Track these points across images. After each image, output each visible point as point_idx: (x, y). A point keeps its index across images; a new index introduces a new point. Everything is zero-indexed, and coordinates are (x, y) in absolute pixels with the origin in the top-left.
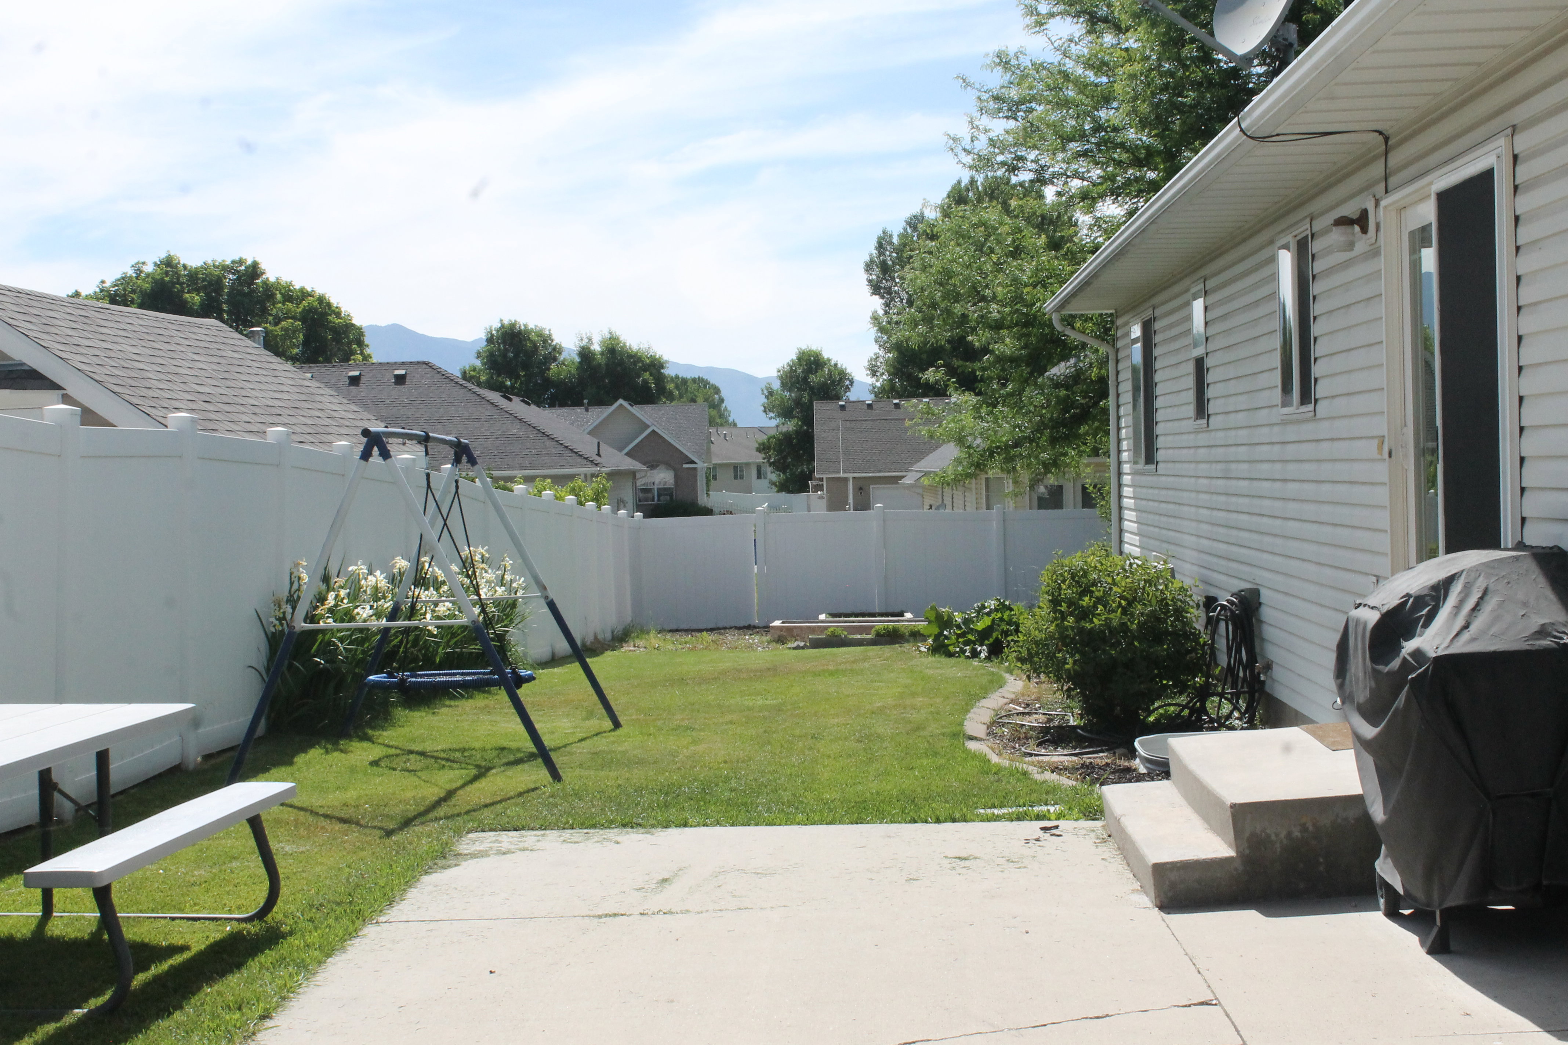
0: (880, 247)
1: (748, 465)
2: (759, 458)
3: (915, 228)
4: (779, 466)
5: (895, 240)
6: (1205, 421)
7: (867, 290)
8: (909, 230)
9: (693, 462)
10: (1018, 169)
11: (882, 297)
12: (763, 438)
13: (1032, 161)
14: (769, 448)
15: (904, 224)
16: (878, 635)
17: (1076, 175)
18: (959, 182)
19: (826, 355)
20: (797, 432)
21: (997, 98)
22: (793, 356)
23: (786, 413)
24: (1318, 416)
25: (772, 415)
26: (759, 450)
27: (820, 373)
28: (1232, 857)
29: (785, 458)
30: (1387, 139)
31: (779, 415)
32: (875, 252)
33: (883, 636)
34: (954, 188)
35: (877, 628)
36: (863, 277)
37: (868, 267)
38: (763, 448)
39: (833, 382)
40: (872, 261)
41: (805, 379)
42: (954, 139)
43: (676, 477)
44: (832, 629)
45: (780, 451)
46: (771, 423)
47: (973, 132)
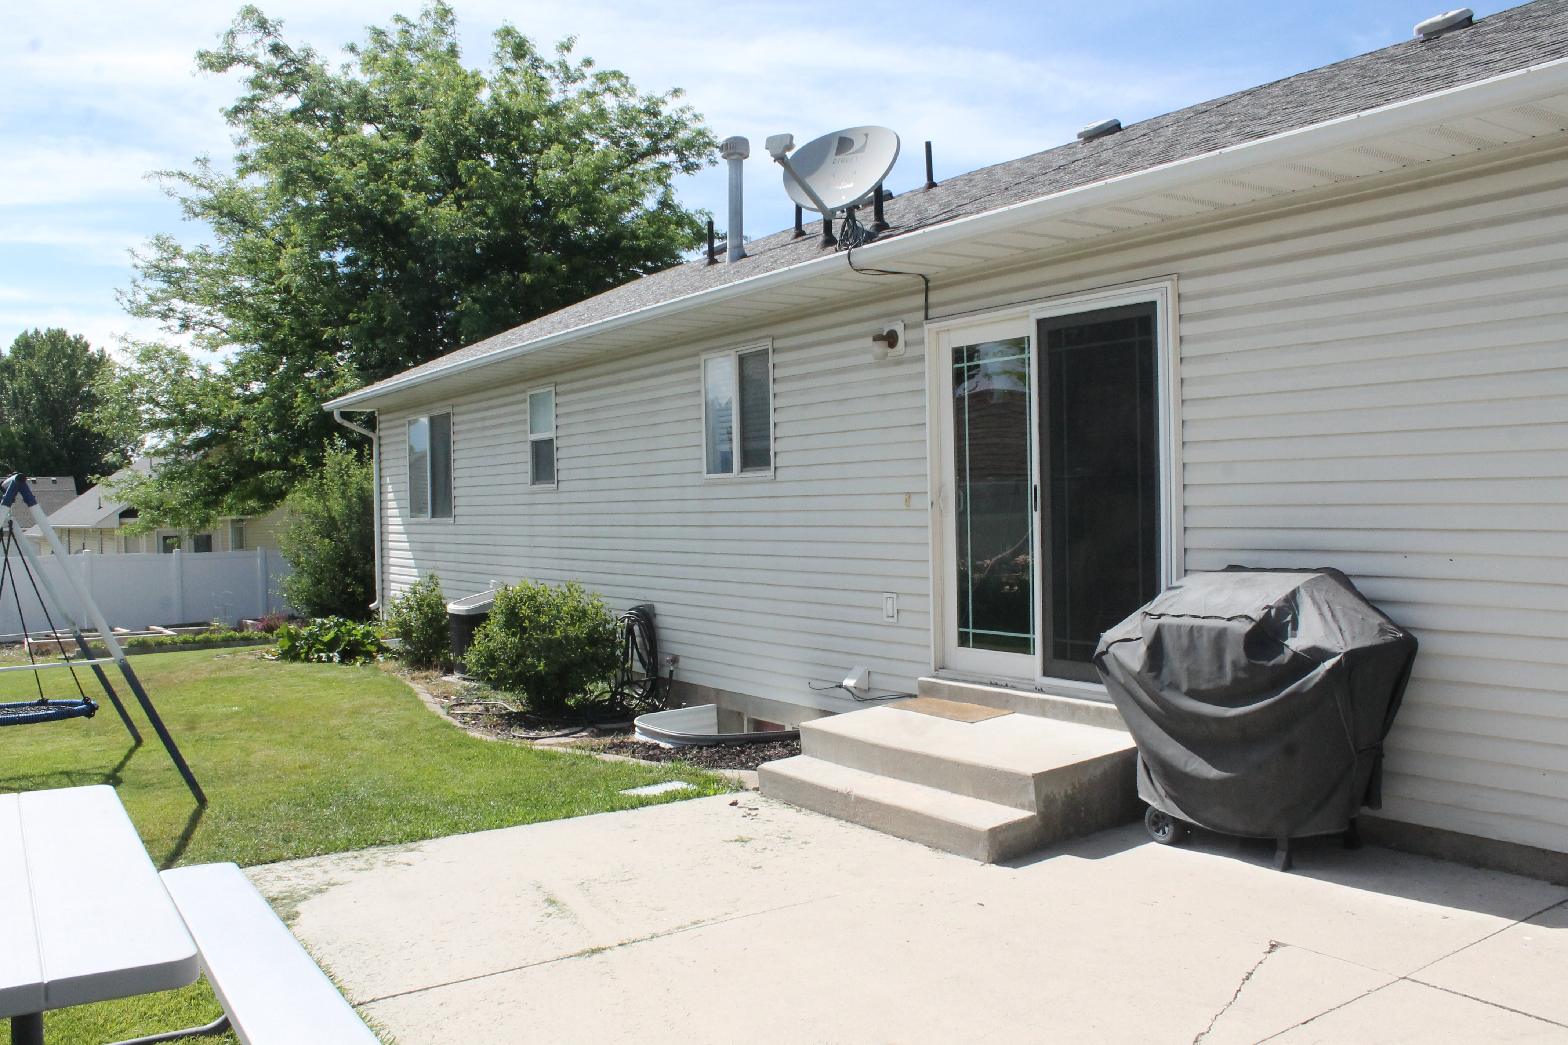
6: (555, 485)
10: (169, 317)
13: (181, 313)
16: (131, 645)
17: (212, 324)
21: (157, 267)
24: (778, 479)
28: (1034, 816)
30: (927, 281)
33: (135, 646)
35: (130, 640)
42: (120, 292)
44: (94, 643)
47: (136, 289)
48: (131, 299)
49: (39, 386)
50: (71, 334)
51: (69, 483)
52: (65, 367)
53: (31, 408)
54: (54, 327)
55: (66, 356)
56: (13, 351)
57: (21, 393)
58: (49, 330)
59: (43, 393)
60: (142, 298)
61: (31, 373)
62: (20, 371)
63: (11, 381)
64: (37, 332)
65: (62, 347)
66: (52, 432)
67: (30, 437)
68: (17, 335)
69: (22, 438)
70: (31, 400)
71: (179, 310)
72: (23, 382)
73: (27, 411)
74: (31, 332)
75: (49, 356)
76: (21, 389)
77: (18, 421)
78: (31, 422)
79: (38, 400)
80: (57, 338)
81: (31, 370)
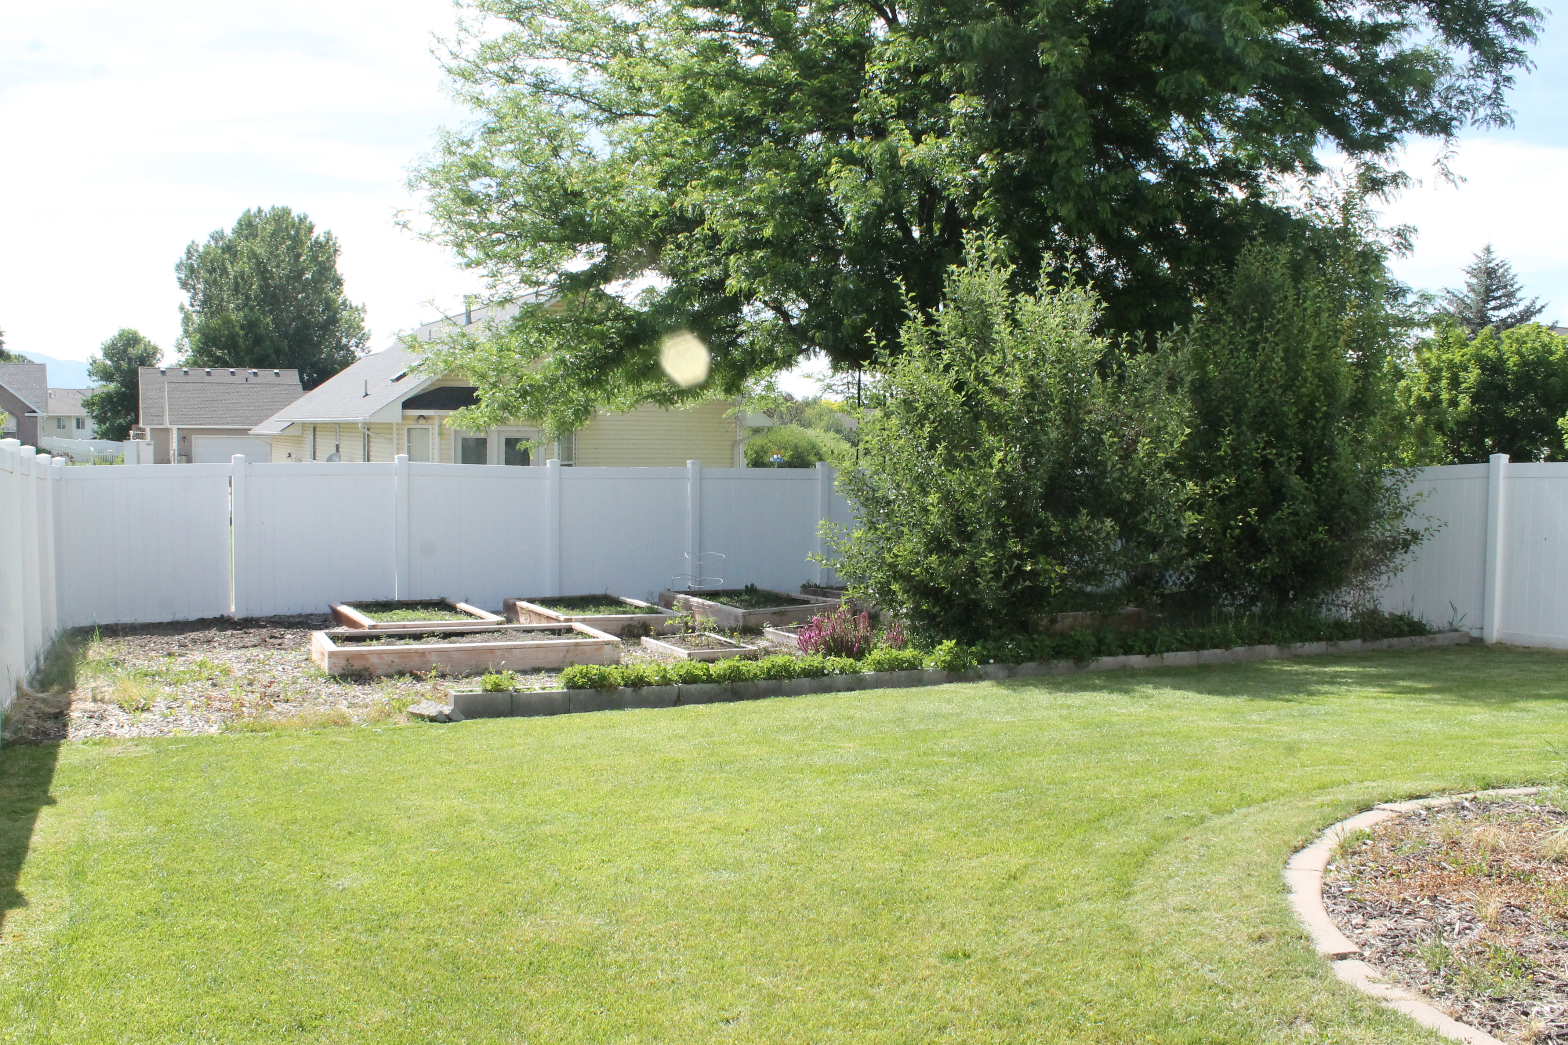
0: (189, 253)
1: (69, 417)
2: (83, 412)
3: (216, 241)
4: (101, 420)
5: (201, 249)
7: (177, 285)
8: (212, 242)
9: (34, 412)
11: (189, 291)
12: (89, 395)
14: (94, 404)
15: (208, 238)
18: (249, 211)
19: (142, 334)
20: (118, 393)
22: (116, 333)
23: (107, 376)
25: (95, 378)
26: (83, 406)
27: (137, 346)
29: (105, 413)
31: (102, 379)
32: (184, 257)
34: (245, 215)
36: (175, 275)
37: (178, 268)
38: (88, 404)
39: (148, 354)
40: (181, 263)
41: (125, 351)
43: (18, 424)
45: (102, 407)
46: (97, 386)
47: (462, 35)
48: (454, 51)
49: (262, 270)
50: (296, 213)
51: (292, 376)
52: (290, 249)
53: (252, 293)
54: (279, 205)
55: (290, 237)
56: (234, 231)
57: (242, 278)
58: (273, 208)
59: (265, 279)
60: (470, 50)
61: (254, 255)
62: (242, 254)
63: (232, 263)
64: (260, 211)
65: (287, 228)
66: (273, 321)
67: (251, 326)
68: (239, 215)
69: (242, 327)
70: (252, 285)
71: (529, 70)
72: (244, 266)
73: (248, 297)
74: (254, 210)
75: (273, 235)
76: (242, 273)
77: (238, 308)
78: (252, 309)
79: (260, 286)
80: (281, 217)
81: (253, 251)
